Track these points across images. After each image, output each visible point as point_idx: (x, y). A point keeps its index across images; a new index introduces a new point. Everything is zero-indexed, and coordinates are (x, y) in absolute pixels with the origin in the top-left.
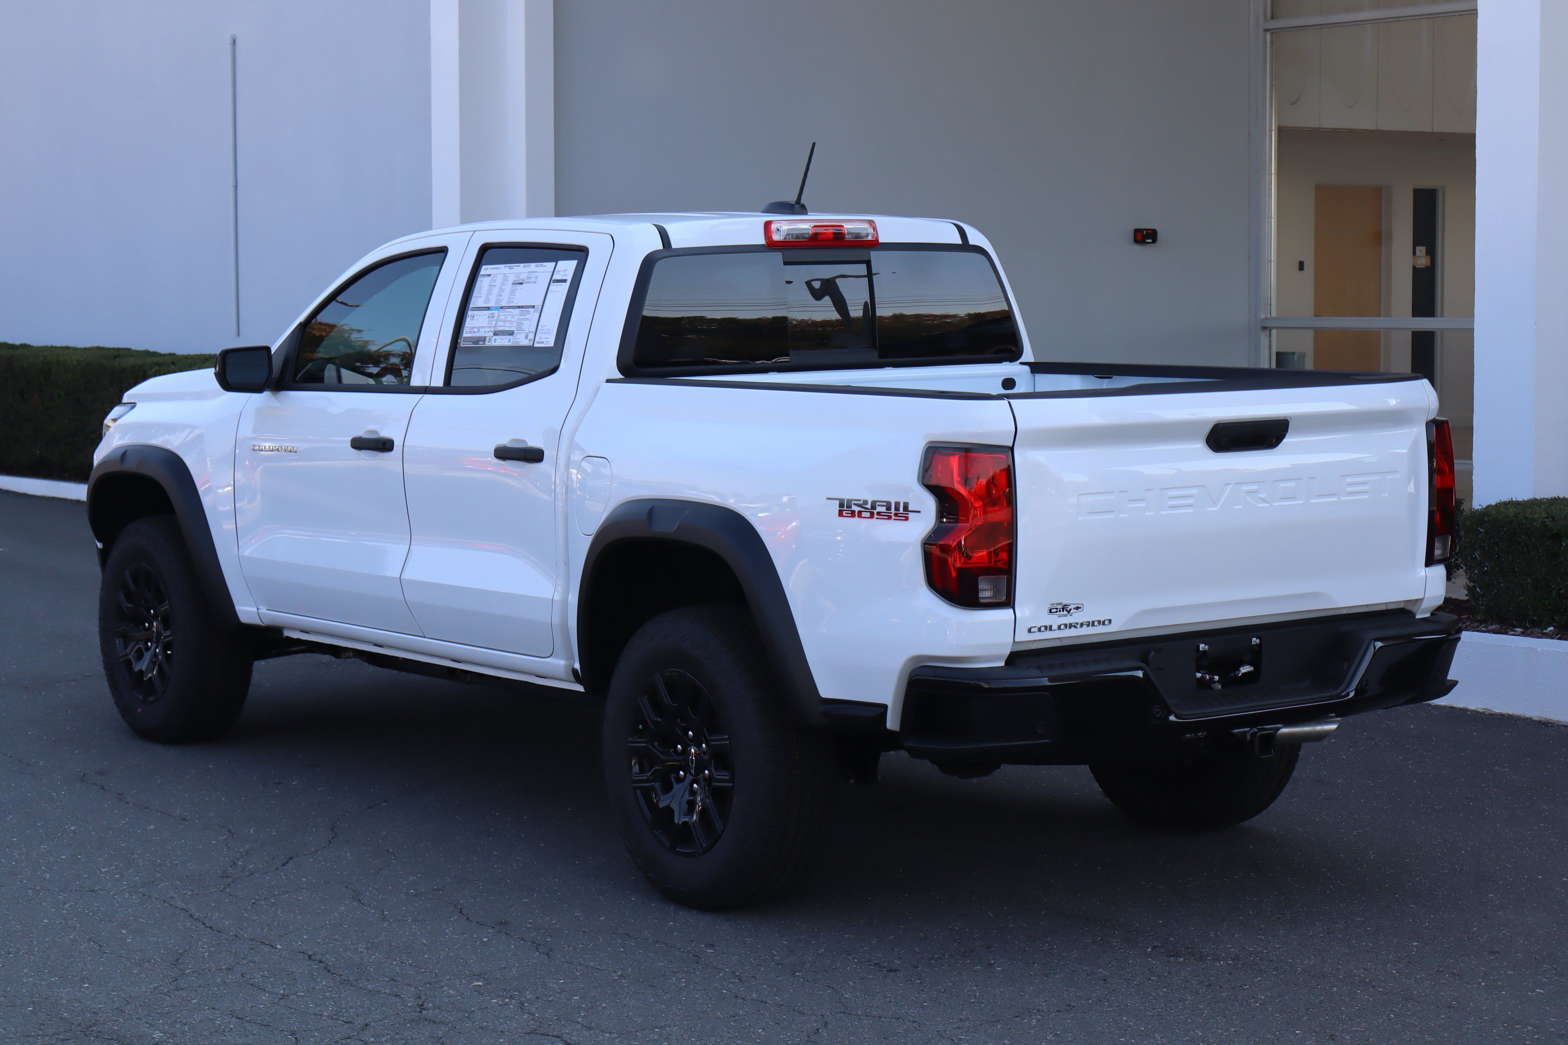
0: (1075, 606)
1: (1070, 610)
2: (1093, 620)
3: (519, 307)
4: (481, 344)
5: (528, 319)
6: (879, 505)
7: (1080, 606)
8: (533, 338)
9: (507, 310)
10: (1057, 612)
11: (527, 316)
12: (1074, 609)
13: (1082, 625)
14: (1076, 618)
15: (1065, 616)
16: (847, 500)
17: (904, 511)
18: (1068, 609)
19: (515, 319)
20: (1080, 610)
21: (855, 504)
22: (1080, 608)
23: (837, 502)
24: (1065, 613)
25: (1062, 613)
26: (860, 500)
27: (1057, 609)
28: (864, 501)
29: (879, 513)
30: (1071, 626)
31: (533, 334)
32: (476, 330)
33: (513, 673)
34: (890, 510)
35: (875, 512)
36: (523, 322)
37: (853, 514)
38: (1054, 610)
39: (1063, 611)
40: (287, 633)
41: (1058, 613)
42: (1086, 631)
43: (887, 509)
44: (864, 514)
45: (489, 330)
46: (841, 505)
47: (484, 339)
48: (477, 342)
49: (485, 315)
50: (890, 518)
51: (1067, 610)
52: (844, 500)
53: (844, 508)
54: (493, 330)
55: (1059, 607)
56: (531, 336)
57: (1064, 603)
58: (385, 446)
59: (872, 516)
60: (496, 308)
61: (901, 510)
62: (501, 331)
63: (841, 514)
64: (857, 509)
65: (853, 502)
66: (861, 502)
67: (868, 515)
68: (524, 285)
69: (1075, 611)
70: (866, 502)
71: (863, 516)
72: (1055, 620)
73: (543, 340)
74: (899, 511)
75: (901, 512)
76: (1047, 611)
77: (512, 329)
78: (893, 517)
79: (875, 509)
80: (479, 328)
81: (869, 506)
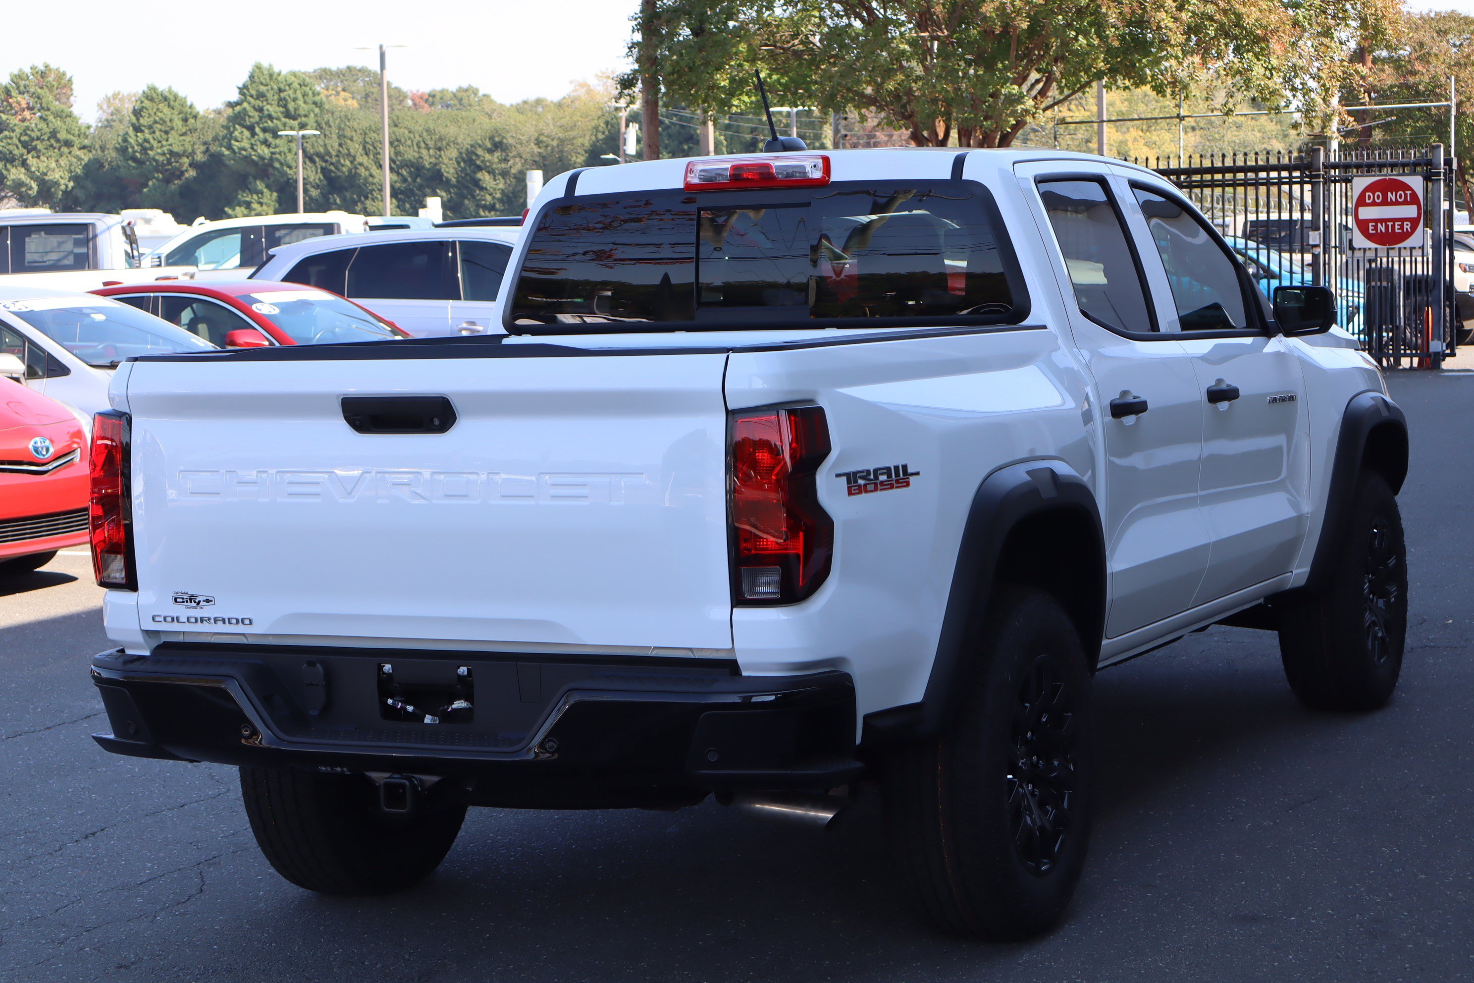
0: (205, 598)
1: (199, 602)
2: (230, 616)
7: (210, 599)
10: (183, 602)
12: (204, 601)
13: (216, 620)
14: (206, 611)
15: (194, 608)
18: (197, 601)
20: (210, 603)
22: (212, 601)
24: (194, 604)
25: (189, 604)
27: (183, 598)
30: (202, 620)
38: (180, 600)
39: (191, 602)
41: (185, 603)
42: (220, 628)
51: (195, 602)
55: (185, 597)
57: (190, 593)
69: (205, 603)
72: (182, 611)
76: (171, 600)
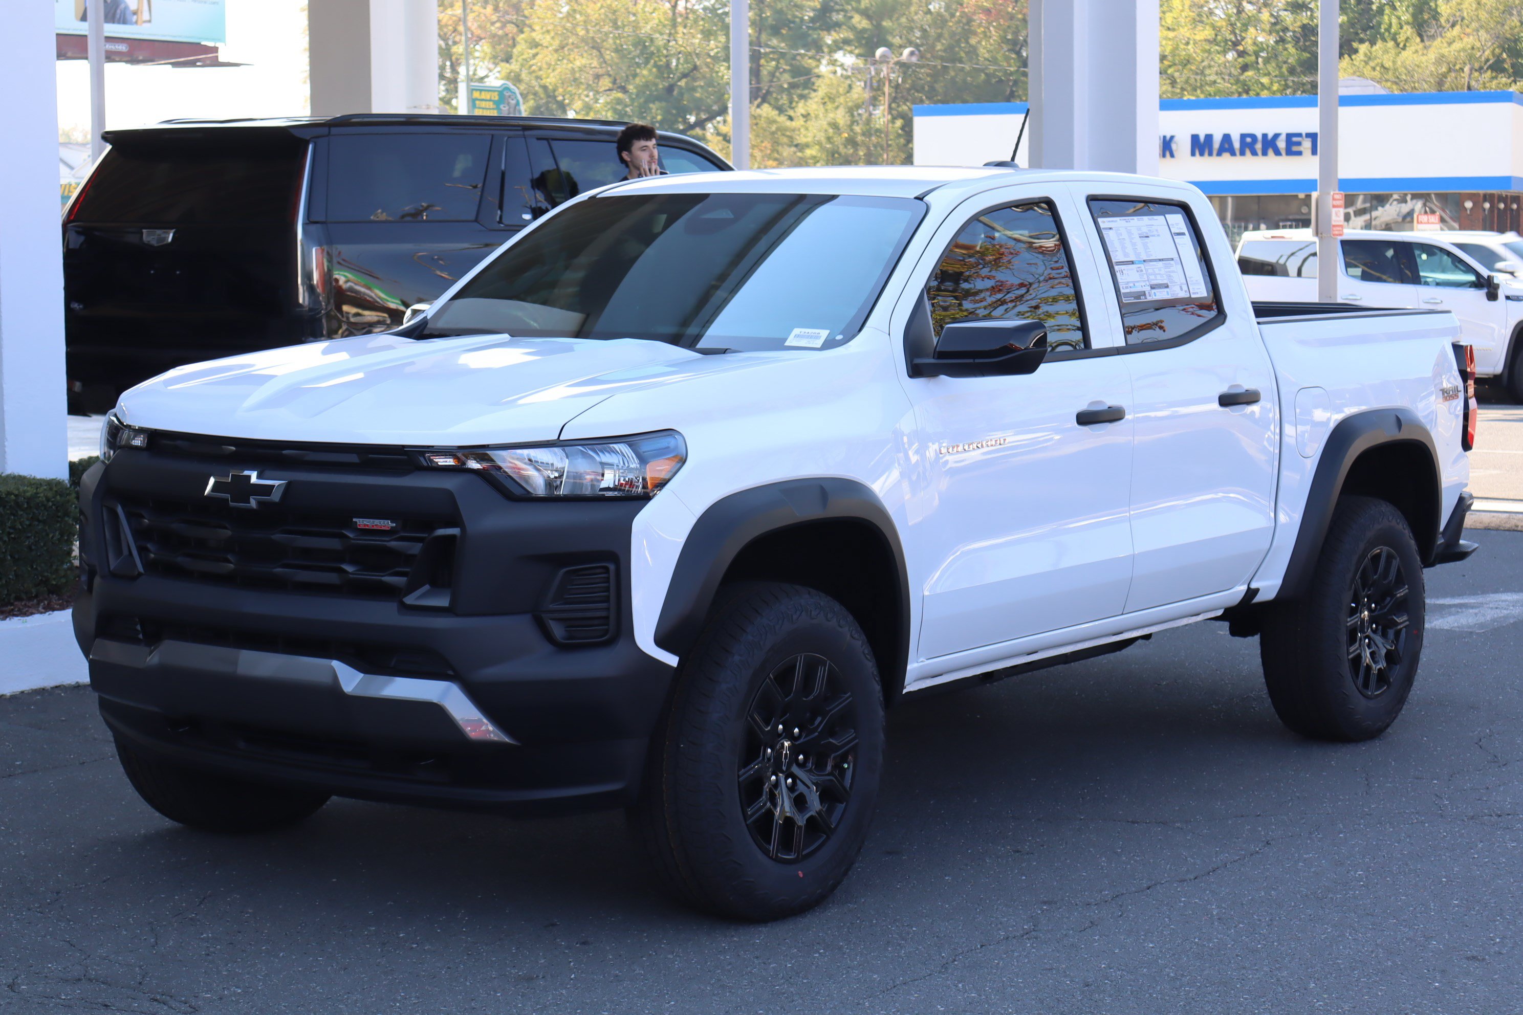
3: (1160, 260)
4: (1143, 299)
5: (1173, 272)
8: (1187, 289)
9: (1151, 263)
11: (1172, 269)
19: (1163, 272)
23: (1442, 392)
31: (1186, 286)
32: (1132, 285)
36: (1172, 274)
45: (1144, 284)
47: (1144, 294)
48: (1138, 297)
49: (1132, 269)
54: (1148, 284)
56: (1185, 287)
58: (1112, 416)
60: (1140, 262)
62: (1156, 285)
68: (1151, 238)
73: (1196, 291)
77: (1165, 282)
80: (1134, 283)
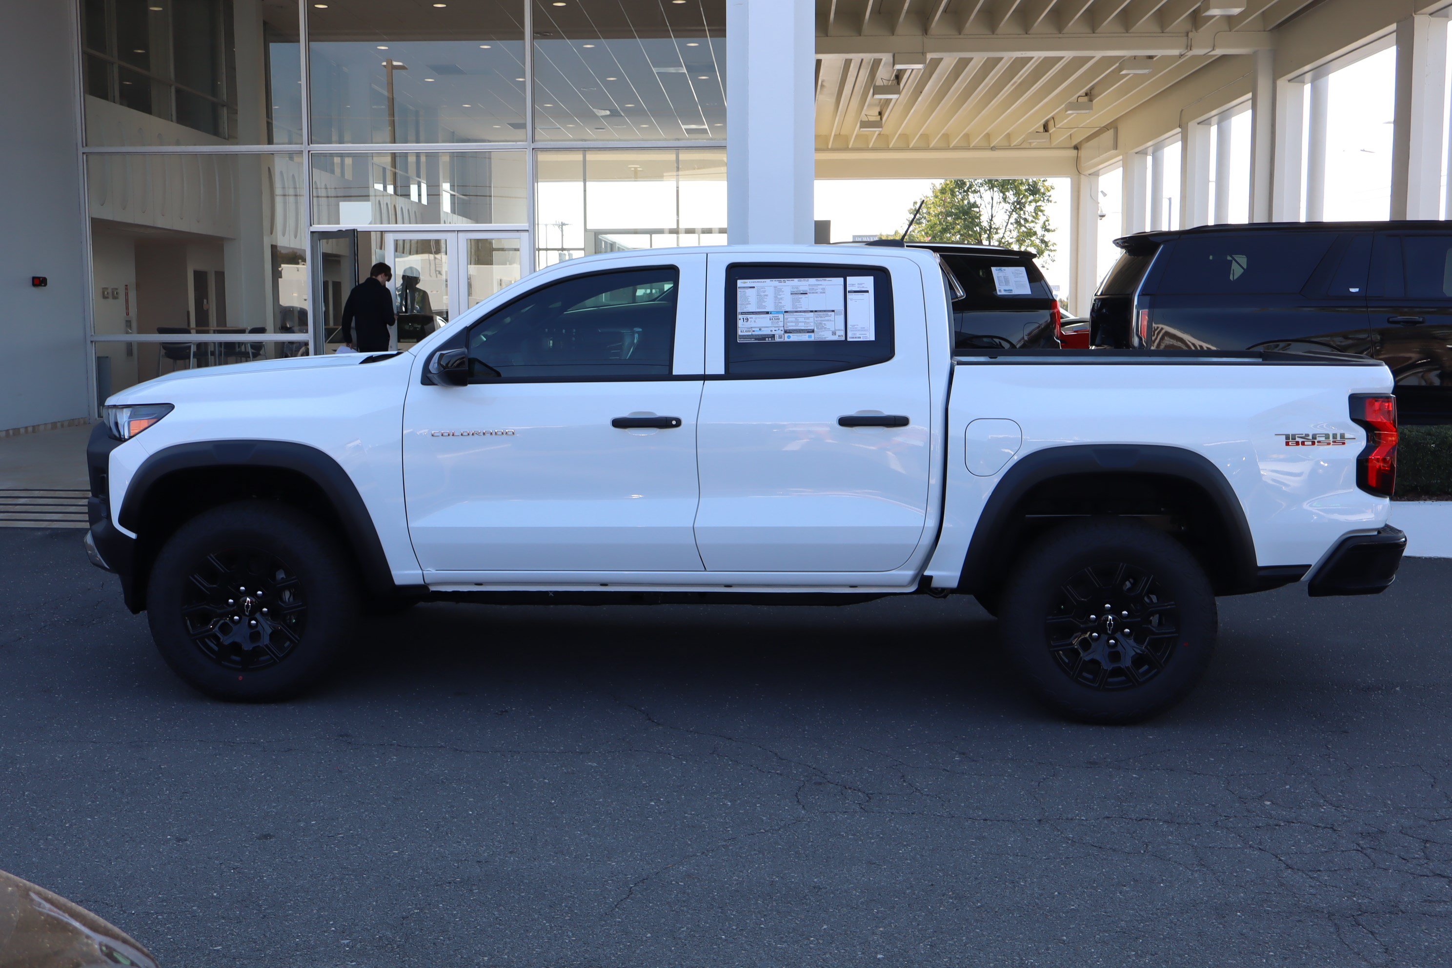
3: (810, 311)
4: (769, 340)
5: (829, 320)
6: (1318, 437)
8: (842, 334)
9: (795, 314)
11: (827, 318)
16: (1292, 435)
17: (1341, 439)
19: (814, 320)
21: (1298, 437)
23: (1284, 437)
26: (1303, 434)
28: (1305, 434)
29: (1319, 442)
32: (755, 330)
33: (823, 588)
34: (1329, 438)
35: (1316, 441)
36: (824, 322)
37: (1297, 443)
40: (433, 588)
43: (1326, 439)
44: (1306, 443)
45: (778, 329)
46: (1287, 437)
47: (772, 336)
48: (760, 339)
49: (762, 318)
50: (1329, 444)
52: (1289, 435)
53: (1289, 439)
54: (784, 329)
56: (839, 333)
59: (1313, 443)
60: (778, 313)
61: (1339, 438)
62: (796, 330)
63: (1287, 444)
64: (1300, 440)
65: (1296, 436)
66: (1304, 435)
67: (1310, 443)
68: (809, 295)
70: (1307, 435)
71: (1305, 444)
73: (857, 336)
74: (1337, 439)
75: (1340, 440)
77: (811, 328)
78: (1332, 443)
79: (1316, 439)
80: (758, 328)
81: (1310, 437)
